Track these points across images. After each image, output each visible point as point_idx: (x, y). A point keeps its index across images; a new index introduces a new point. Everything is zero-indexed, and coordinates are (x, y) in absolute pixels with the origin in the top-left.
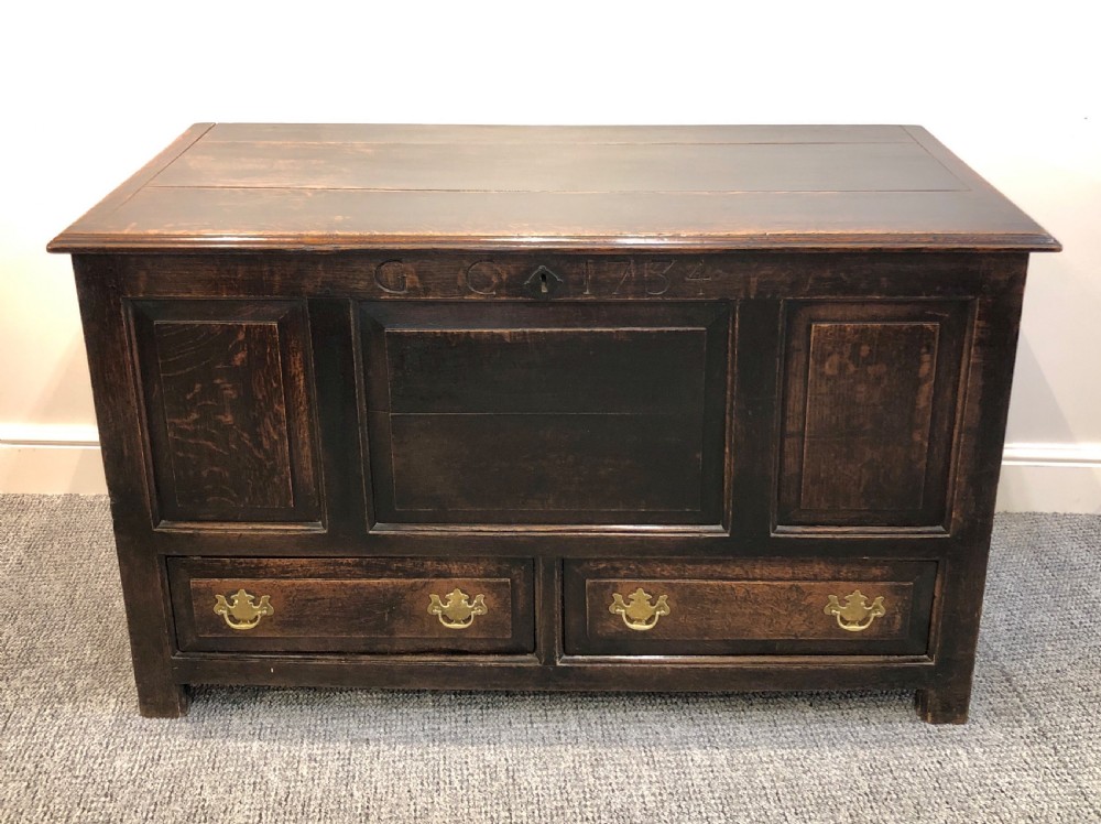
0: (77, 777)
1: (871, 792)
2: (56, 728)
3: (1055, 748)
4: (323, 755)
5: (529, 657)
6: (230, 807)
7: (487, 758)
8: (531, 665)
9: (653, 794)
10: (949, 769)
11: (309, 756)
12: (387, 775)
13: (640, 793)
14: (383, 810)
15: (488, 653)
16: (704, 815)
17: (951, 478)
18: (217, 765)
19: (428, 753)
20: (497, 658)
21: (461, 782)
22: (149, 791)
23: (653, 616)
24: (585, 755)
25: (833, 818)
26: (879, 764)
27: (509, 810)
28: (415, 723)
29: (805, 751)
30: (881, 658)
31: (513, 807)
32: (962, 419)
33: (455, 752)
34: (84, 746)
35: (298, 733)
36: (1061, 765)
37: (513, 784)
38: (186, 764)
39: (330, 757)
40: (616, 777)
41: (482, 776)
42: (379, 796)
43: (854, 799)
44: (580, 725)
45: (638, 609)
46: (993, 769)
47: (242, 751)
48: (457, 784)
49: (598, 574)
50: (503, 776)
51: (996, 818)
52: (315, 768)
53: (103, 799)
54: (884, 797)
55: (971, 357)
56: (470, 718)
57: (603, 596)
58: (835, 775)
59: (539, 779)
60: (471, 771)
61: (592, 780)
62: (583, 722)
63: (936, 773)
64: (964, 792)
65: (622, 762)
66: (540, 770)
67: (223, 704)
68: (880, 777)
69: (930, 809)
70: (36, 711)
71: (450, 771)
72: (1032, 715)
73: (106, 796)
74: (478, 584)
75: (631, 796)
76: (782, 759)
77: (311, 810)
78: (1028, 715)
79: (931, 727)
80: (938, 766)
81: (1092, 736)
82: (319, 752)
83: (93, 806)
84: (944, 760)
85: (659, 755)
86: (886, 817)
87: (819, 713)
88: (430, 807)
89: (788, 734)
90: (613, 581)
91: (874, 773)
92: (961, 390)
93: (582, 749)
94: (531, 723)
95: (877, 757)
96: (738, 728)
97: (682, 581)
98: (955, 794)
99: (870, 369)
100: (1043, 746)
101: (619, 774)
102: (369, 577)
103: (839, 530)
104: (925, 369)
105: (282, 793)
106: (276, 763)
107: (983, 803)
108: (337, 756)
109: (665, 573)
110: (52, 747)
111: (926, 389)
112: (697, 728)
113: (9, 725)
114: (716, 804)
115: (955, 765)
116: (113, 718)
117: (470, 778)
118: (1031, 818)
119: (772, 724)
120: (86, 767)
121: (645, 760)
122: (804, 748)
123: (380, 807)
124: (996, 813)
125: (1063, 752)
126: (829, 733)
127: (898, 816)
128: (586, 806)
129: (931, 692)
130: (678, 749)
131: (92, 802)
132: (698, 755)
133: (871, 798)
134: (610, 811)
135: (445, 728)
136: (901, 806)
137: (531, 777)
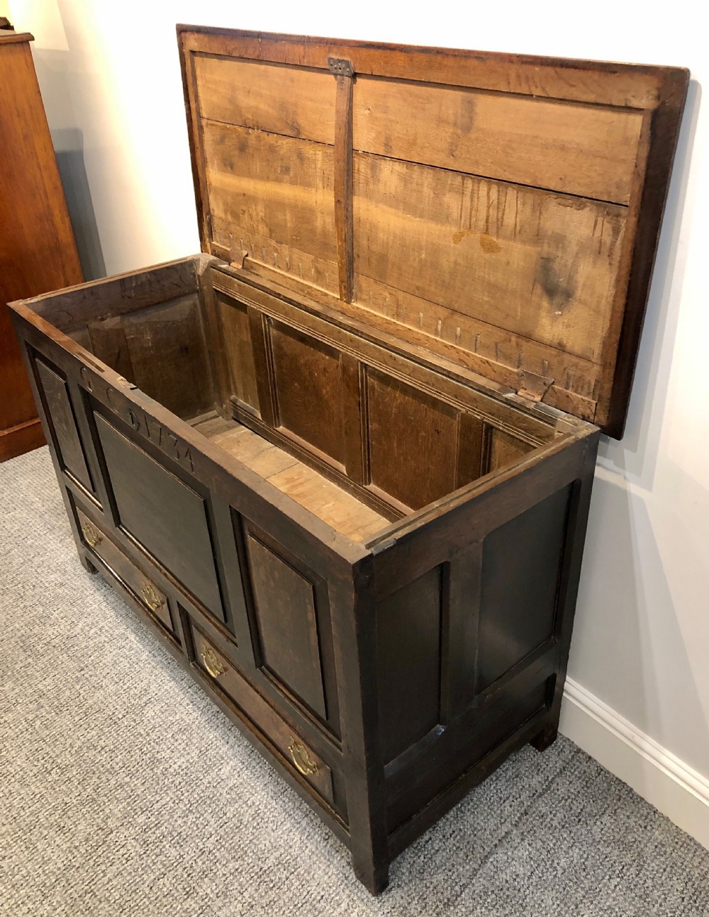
1: (265, 871)
10: (321, 905)
11: (102, 627)
13: (176, 761)
16: (182, 798)
21: (128, 687)
24: (185, 722)
27: (124, 716)
29: (273, 819)
43: (252, 864)
44: (204, 707)
50: (145, 699)
54: (266, 880)
59: (153, 714)
79: (353, 877)
82: (107, 628)
84: (327, 899)
85: (212, 752)
91: (283, 865)
93: (188, 720)
96: (264, 777)
106: (89, 621)
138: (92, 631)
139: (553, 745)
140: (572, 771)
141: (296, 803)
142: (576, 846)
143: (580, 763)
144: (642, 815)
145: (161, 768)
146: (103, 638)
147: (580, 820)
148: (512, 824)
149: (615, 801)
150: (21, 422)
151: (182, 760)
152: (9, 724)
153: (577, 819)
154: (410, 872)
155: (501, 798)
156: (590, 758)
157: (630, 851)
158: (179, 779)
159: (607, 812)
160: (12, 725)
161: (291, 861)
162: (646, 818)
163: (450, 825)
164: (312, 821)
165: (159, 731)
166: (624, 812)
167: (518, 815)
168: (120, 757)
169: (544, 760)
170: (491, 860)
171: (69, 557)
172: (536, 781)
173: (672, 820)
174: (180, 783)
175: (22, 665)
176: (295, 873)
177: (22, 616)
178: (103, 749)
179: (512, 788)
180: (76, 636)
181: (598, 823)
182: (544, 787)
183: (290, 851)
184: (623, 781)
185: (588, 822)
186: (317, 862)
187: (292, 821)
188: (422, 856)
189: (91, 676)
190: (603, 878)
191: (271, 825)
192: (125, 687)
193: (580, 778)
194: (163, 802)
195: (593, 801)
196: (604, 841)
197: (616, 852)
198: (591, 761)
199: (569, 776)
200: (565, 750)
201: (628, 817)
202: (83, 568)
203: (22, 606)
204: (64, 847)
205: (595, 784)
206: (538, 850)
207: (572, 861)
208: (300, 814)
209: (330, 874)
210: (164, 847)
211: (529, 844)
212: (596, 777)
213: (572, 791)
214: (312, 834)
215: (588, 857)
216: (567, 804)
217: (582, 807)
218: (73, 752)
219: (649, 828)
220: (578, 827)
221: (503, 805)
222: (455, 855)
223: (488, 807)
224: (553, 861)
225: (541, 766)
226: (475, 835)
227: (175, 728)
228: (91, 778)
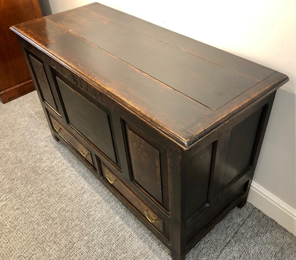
0: (35, 141)
7: (85, 186)
9: (99, 217)
11: (64, 163)
13: (97, 215)
16: (101, 230)
18: (51, 154)
19: (79, 177)
21: (76, 187)
22: (40, 151)
24: (100, 200)
27: (76, 198)
35: (67, 157)
37: (82, 194)
38: (49, 150)
39: (65, 165)
43: (131, 255)
44: (107, 194)
47: (57, 154)
50: (83, 191)
52: (62, 165)
59: (87, 197)
76: (130, 234)
82: (65, 163)
85: (111, 211)
91: (143, 255)
93: (101, 199)
95: (149, 252)
96: (132, 221)
106: (58, 160)
108: (67, 166)
112: (125, 213)
120: (38, 140)
121: (108, 210)
123: (60, 180)
126: (147, 239)
128: (86, 209)
131: (33, 147)
132: (117, 218)
138: (60, 165)
139: (245, 206)
140: (253, 216)
141: (146, 231)
142: (257, 245)
143: (256, 213)
144: (282, 233)
145: (92, 218)
146: (64, 167)
147: (257, 235)
148: (231, 237)
149: (271, 227)
150: (24, 82)
151: (100, 215)
152: (31, 201)
153: (256, 235)
154: (193, 257)
155: (226, 227)
156: (260, 210)
157: (278, 247)
158: (99, 222)
159: (268, 232)
160: (32, 202)
161: (146, 253)
162: (283, 233)
163: (207, 238)
164: (153, 238)
165: (90, 203)
166: (275, 231)
167: (233, 234)
168: (75, 214)
169: (242, 212)
170: (224, 251)
171: (48, 135)
172: (239, 220)
173: (294, 234)
174: (100, 224)
175: (34, 178)
176: (148, 258)
177: (32, 159)
178: (68, 211)
179: (230, 223)
180: (53, 167)
181: (265, 236)
182: (243, 222)
183: (145, 249)
184: (273, 219)
185: (261, 236)
186: (156, 254)
187: (145, 238)
188: (197, 251)
189: (61, 182)
190: (268, 257)
191: (137, 240)
192: (75, 186)
193: (256, 218)
194: (94, 231)
195: (262, 228)
196: (268, 243)
197: (273, 247)
198: (260, 212)
199: (252, 218)
200: (249, 208)
201: (276, 233)
202: (54, 140)
203: (31, 155)
204: (57, 249)
205: (262, 221)
206: (242, 247)
207: (256, 251)
208: (148, 235)
209: (161, 258)
210: (96, 249)
211: (238, 245)
212: (263, 218)
213: (254, 224)
214: (153, 243)
215: (262, 249)
216: (252, 229)
217: (258, 230)
218: (57, 212)
219: (285, 237)
220: (257, 238)
221: (227, 230)
222: (210, 250)
223: (221, 231)
224: (248, 251)
225: (241, 214)
226: (217, 242)
227: (96, 202)
228: (65, 222)
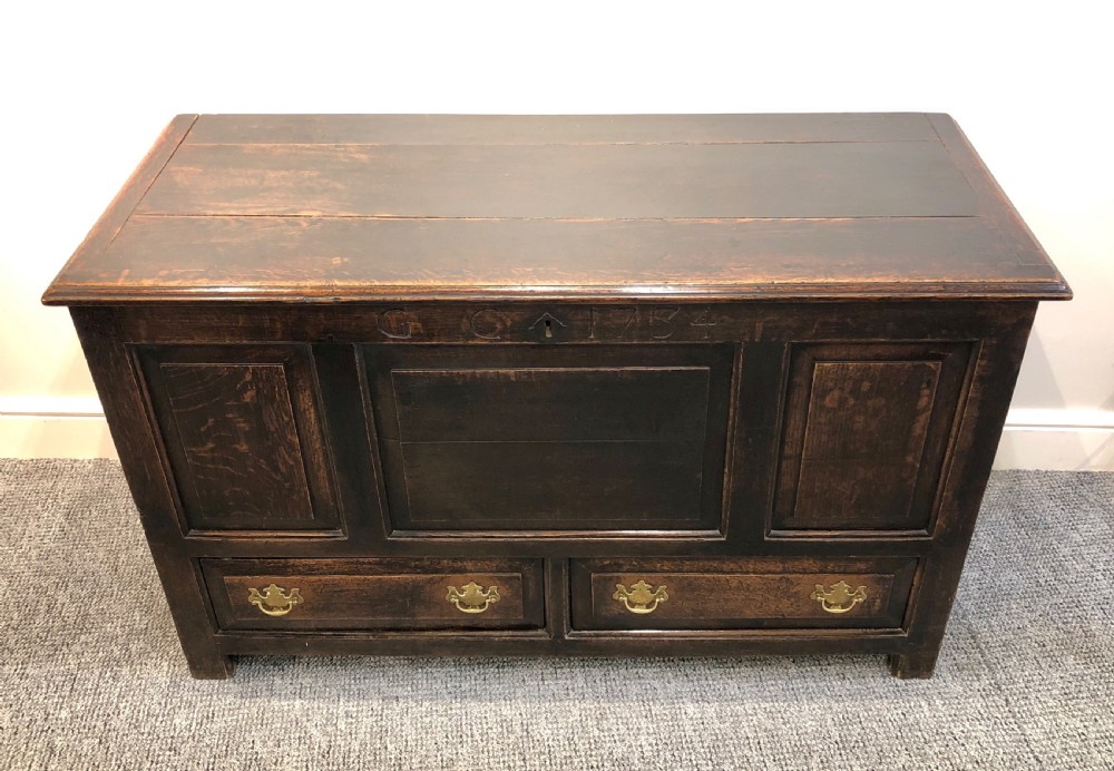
0: (143, 734)
1: (841, 741)
2: (118, 690)
3: (1007, 700)
4: (358, 712)
5: (540, 632)
6: (280, 759)
7: (504, 713)
8: (543, 638)
9: (650, 745)
10: (911, 720)
11: (346, 712)
12: (416, 729)
13: (639, 743)
14: (413, 760)
15: (502, 629)
16: (694, 763)
17: (938, 493)
18: (265, 721)
19: (451, 709)
20: (511, 633)
21: (482, 735)
22: (208, 746)
23: (654, 602)
24: (590, 710)
25: (806, 764)
26: (850, 715)
27: (524, 759)
28: (439, 681)
29: (786, 704)
30: (860, 631)
31: (528, 757)
32: (954, 446)
33: (475, 708)
34: (145, 705)
35: (334, 692)
36: (1010, 715)
37: (527, 737)
38: (237, 721)
39: (364, 714)
40: (618, 730)
41: (500, 730)
42: (409, 749)
43: (826, 747)
44: (586, 683)
45: (638, 596)
46: (950, 719)
47: (286, 708)
48: (478, 737)
49: (603, 569)
50: (518, 729)
51: (948, 763)
52: (352, 723)
53: (168, 753)
54: (852, 745)
55: (971, 391)
56: (487, 677)
57: (607, 587)
58: (810, 726)
59: (550, 732)
60: (489, 725)
61: (597, 733)
62: (589, 679)
63: (900, 723)
64: (922, 740)
65: (624, 715)
66: (551, 723)
67: (265, 666)
68: (850, 727)
69: (891, 755)
70: (98, 673)
71: (471, 725)
72: (990, 669)
73: (170, 750)
74: (491, 578)
75: (630, 746)
76: (765, 712)
77: (351, 760)
78: (987, 670)
79: (900, 682)
80: (902, 717)
81: (1041, 688)
82: (355, 709)
83: (160, 758)
84: (908, 712)
85: (656, 709)
86: (853, 763)
87: (801, 669)
88: (455, 757)
89: (772, 688)
90: (616, 574)
92: (957, 419)
93: (590, 706)
94: (543, 680)
95: (849, 709)
96: (727, 684)
97: (680, 575)
98: (915, 742)
99: (870, 403)
100: (996, 698)
101: (621, 726)
102: (390, 573)
103: (829, 533)
104: (923, 402)
105: (324, 746)
106: (317, 719)
107: (937, 750)
108: (371, 712)
109: (666, 568)
110: (117, 707)
111: (923, 419)
112: (691, 684)
113: (75, 687)
114: (705, 752)
115: (918, 716)
116: (168, 680)
117: (490, 731)
118: (977, 762)
119: (758, 679)
120: (149, 725)
121: (644, 713)
122: (784, 701)
123: (411, 758)
124: (948, 759)
125: (1013, 704)
126: (807, 688)
127: (863, 762)
128: (591, 756)
129: (902, 656)
130: (673, 703)
131: (159, 756)
132: (691, 708)
133: (841, 746)
134: (612, 760)
135: (466, 686)
136: (866, 753)
137: (543, 730)
